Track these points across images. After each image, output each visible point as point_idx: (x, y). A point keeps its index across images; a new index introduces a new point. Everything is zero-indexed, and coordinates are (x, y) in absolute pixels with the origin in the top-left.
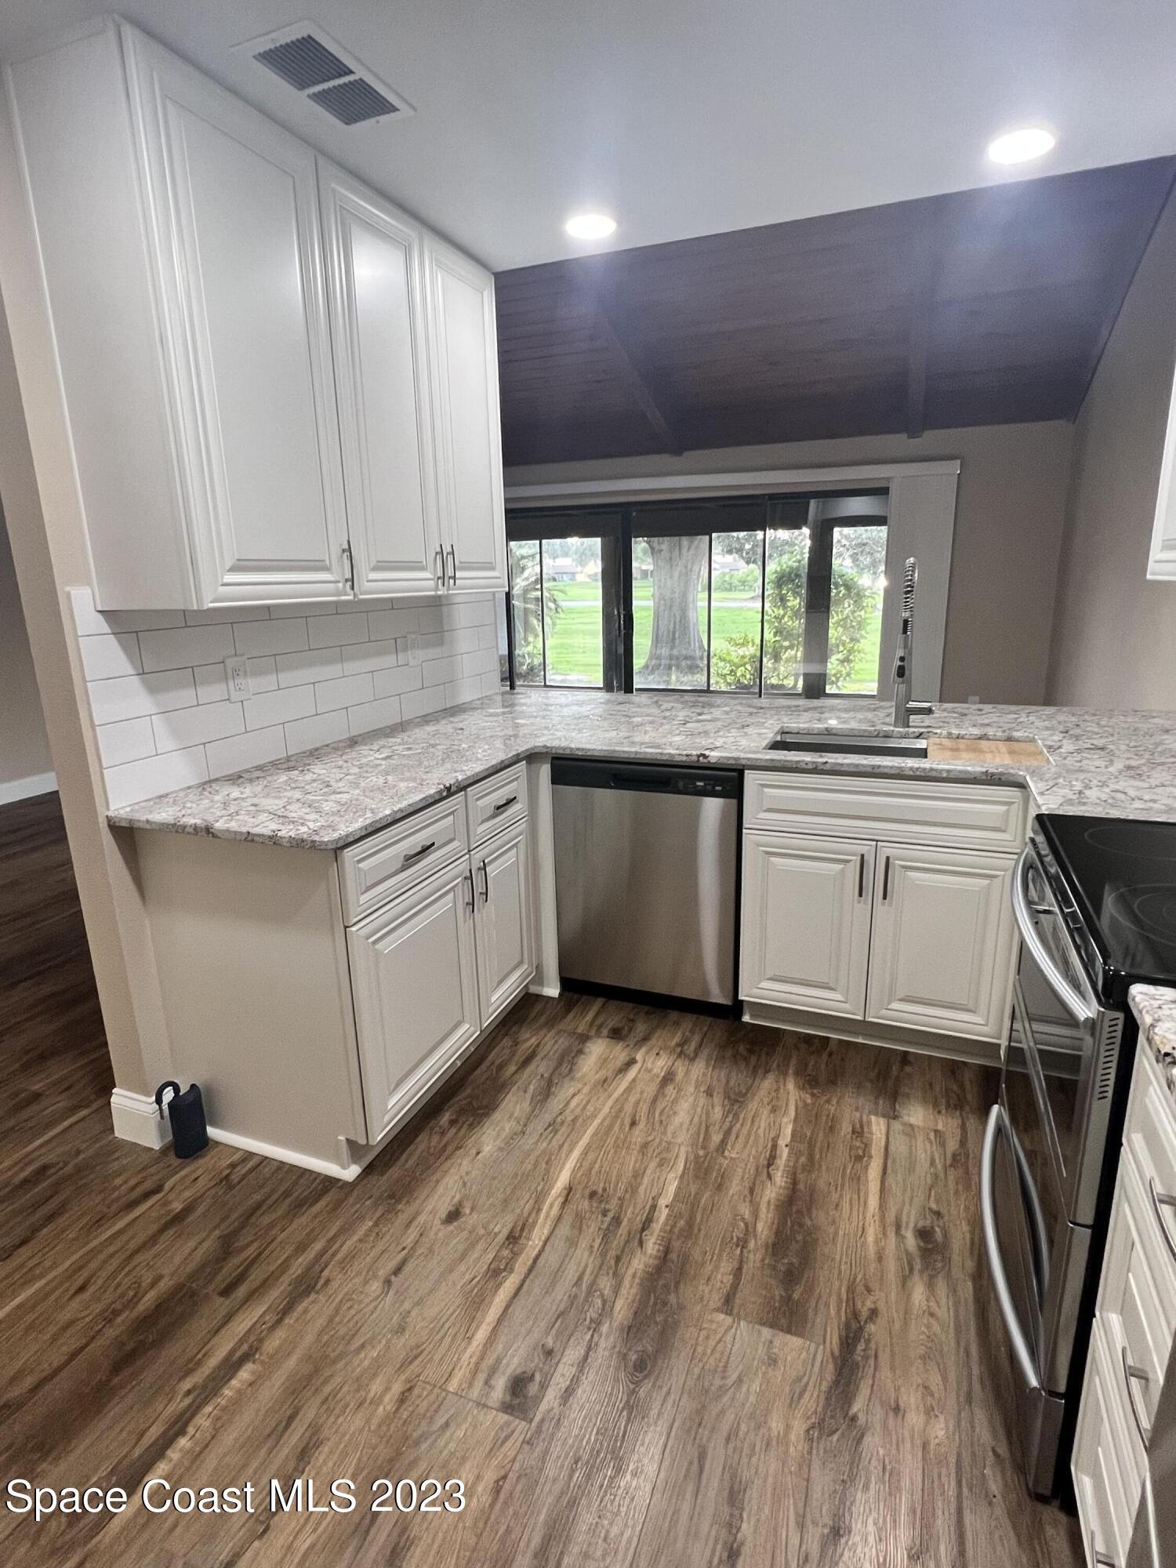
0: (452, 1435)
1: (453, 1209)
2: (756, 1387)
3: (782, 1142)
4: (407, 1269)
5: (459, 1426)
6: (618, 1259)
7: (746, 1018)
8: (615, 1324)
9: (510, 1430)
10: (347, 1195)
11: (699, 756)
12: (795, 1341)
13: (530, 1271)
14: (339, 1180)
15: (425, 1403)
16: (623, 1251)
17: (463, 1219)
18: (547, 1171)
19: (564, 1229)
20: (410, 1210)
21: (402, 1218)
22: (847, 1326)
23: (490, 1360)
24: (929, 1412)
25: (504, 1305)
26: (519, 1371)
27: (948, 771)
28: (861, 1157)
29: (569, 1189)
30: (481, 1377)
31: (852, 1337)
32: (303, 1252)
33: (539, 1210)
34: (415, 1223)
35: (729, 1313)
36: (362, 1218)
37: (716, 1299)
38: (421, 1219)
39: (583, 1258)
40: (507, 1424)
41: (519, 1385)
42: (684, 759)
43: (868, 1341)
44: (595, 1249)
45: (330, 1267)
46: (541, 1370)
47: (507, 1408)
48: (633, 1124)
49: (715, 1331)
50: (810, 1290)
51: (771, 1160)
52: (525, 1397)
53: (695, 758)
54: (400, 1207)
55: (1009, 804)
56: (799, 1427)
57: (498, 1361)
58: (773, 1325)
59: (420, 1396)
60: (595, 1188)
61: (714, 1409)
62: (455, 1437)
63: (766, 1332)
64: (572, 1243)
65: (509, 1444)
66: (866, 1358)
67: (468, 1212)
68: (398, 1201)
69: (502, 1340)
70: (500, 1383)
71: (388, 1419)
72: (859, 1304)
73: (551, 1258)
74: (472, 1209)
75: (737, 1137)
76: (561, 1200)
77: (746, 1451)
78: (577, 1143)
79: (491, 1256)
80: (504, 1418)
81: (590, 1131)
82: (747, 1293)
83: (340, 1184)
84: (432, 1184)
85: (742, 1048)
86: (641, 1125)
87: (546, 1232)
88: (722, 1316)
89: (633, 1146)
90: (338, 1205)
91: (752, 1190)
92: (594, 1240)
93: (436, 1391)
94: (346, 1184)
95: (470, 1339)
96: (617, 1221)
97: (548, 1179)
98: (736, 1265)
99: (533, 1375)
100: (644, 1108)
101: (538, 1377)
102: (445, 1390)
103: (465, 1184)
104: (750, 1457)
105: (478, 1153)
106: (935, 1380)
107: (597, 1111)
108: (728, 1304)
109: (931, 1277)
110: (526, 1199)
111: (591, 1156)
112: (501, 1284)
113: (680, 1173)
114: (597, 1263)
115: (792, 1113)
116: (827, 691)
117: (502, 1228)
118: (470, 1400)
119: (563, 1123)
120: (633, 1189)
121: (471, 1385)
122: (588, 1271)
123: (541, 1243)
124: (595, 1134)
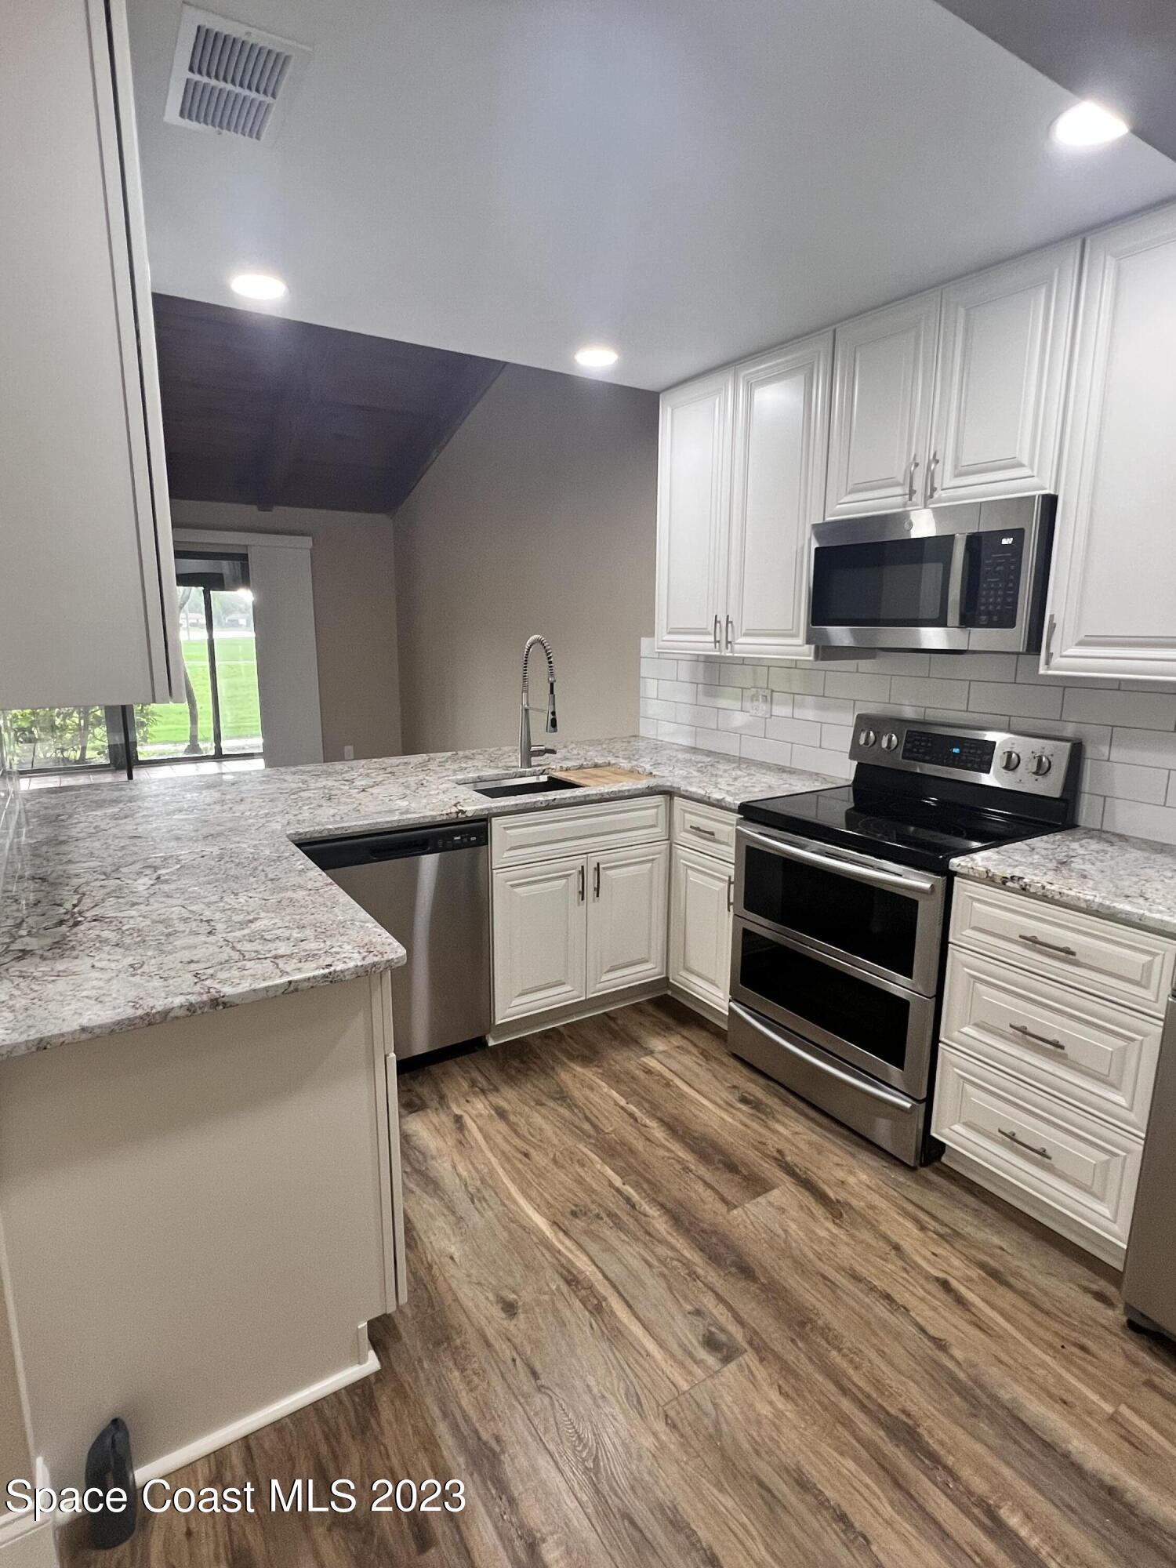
0: (727, 1405)
1: (500, 1305)
2: (794, 1226)
3: (623, 1102)
4: (538, 1367)
5: (721, 1397)
6: (649, 1234)
7: (491, 1043)
8: (702, 1265)
9: (745, 1367)
10: (396, 1377)
11: (457, 813)
12: (775, 1193)
13: (614, 1287)
14: (366, 1378)
15: (688, 1413)
16: (643, 1227)
17: (520, 1303)
18: (524, 1228)
19: (594, 1248)
20: (471, 1335)
21: (475, 1346)
22: (780, 1166)
23: (678, 1352)
24: (851, 1172)
25: (633, 1318)
26: (700, 1338)
27: (629, 790)
28: (668, 1084)
29: (555, 1224)
30: (689, 1363)
31: (789, 1170)
32: (438, 1446)
33: (559, 1252)
34: (492, 1340)
35: (735, 1207)
36: (440, 1378)
37: (721, 1208)
38: (490, 1333)
39: (631, 1253)
40: (740, 1366)
41: (711, 1343)
42: (445, 817)
43: (795, 1165)
44: (627, 1240)
45: (481, 1430)
46: (710, 1325)
47: (726, 1360)
48: (526, 1155)
49: (743, 1220)
50: (746, 1165)
51: (631, 1115)
52: (724, 1344)
53: (454, 816)
54: (458, 1342)
55: (657, 807)
56: (830, 1226)
57: (681, 1345)
58: (759, 1195)
59: (679, 1413)
60: (569, 1210)
61: (796, 1253)
62: (730, 1404)
63: (760, 1199)
64: (609, 1249)
65: (756, 1373)
66: (806, 1173)
67: (515, 1297)
68: (448, 1339)
69: (664, 1335)
70: (702, 1354)
71: (685, 1444)
72: (769, 1153)
73: (614, 1270)
74: (514, 1292)
75: (597, 1118)
76: (561, 1235)
77: (832, 1255)
78: (510, 1194)
79: (578, 1304)
80: (733, 1366)
81: (506, 1180)
82: (729, 1193)
83: (373, 1379)
84: (454, 1306)
85: (516, 1063)
86: (533, 1152)
87: (585, 1258)
88: (735, 1212)
89: (549, 1168)
90: (401, 1393)
91: (648, 1139)
92: (619, 1237)
93: (682, 1398)
94: (377, 1373)
95: (648, 1355)
96: (611, 1215)
97: (529, 1230)
98: (700, 1182)
99: (710, 1331)
100: (517, 1141)
101: (713, 1329)
102: (684, 1393)
103: (479, 1284)
104: (836, 1256)
105: (452, 1258)
106: (836, 1159)
107: (488, 1164)
108: (730, 1205)
109: (773, 1117)
110: (539, 1255)
111: (534, 1194)
112: (612, 1312)
113: (600, 1161)
114: (641, 1246)
115: (603, 1084)
116: (141, 758)
117: (556, 1283)
118: (704, 1380)
119: (478, 1190)
120: (590, 1191)
121: (690, 1373)
122: (646, 1255)
123: (593, 1267)
124: (513, 1181)
